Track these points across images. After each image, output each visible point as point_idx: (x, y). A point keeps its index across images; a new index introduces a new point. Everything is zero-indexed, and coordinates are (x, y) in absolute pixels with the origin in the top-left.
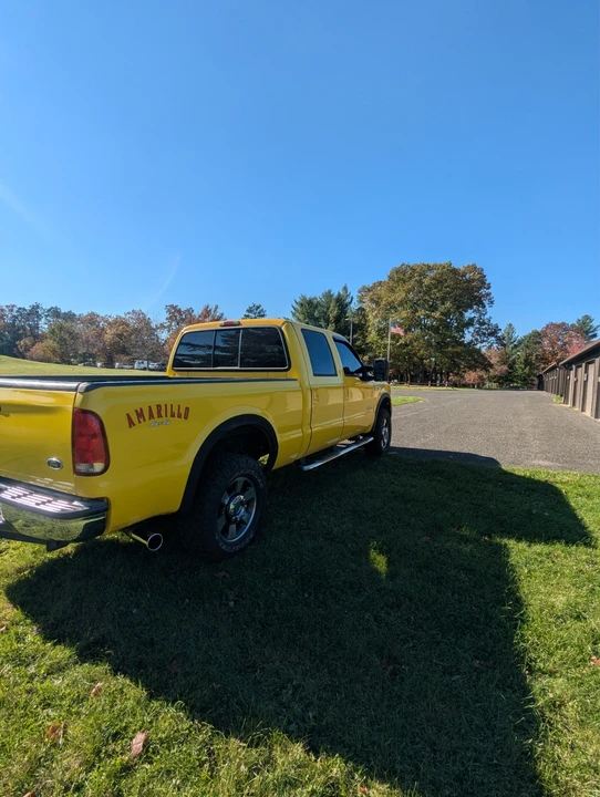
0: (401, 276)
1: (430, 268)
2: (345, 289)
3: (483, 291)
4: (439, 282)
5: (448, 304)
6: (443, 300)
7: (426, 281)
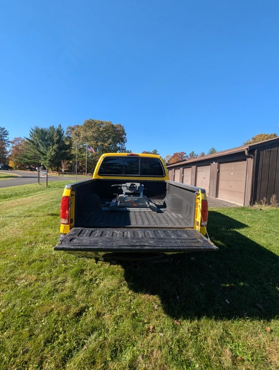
0: (90, 124)
1: (102, 123)
2: (60, 126)
3: (123, 136)
4: (106, 130)
5: (110, 140)
6: (108, 138)
7: (101, 129)
